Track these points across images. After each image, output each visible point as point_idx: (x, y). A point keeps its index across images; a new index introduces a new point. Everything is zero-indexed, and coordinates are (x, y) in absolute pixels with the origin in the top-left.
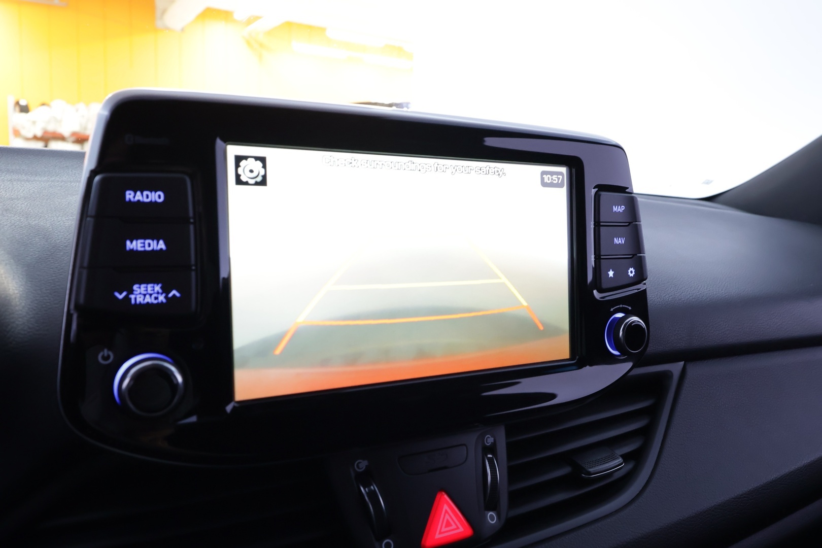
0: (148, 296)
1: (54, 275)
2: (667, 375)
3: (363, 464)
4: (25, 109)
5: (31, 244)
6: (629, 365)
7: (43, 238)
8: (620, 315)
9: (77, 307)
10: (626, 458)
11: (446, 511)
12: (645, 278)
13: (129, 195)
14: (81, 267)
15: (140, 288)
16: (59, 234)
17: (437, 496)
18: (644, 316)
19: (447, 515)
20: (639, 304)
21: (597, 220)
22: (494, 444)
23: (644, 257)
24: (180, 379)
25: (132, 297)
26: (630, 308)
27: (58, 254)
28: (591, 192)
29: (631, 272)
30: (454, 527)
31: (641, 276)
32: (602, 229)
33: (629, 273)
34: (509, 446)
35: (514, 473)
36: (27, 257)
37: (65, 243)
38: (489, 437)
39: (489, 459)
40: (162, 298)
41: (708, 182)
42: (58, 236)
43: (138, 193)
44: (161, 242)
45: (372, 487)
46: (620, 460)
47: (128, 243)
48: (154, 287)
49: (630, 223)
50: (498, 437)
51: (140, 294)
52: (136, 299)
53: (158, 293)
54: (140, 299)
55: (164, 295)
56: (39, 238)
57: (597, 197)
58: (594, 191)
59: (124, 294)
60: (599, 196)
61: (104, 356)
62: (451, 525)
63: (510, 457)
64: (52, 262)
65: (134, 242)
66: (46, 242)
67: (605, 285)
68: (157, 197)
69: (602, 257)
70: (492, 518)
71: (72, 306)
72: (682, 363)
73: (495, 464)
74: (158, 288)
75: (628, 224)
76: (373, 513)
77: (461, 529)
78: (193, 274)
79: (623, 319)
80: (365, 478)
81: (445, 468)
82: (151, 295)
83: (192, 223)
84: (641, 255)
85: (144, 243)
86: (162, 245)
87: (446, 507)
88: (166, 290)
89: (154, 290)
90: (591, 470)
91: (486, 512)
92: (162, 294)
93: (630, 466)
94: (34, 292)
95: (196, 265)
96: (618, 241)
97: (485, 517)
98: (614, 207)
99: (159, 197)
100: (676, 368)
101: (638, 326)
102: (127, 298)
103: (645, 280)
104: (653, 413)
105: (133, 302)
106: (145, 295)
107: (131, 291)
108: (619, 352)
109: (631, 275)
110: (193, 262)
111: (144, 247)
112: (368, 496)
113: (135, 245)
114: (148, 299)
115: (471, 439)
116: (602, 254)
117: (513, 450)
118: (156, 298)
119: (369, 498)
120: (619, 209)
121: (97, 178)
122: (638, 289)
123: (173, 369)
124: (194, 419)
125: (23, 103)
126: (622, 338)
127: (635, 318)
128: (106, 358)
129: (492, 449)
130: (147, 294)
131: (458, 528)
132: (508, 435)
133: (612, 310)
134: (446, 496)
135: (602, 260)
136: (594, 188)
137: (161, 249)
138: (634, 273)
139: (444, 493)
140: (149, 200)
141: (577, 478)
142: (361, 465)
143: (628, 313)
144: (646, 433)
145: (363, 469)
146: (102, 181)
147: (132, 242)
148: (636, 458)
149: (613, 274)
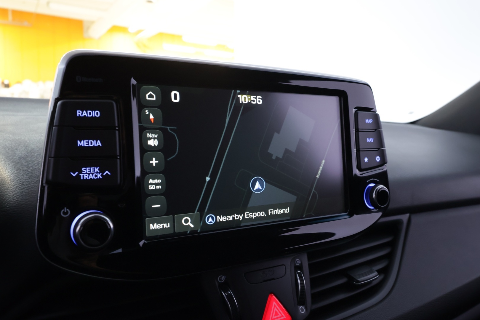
0: (91, 175)
1: (31, 167)
2: (400, 222)
3: (223, 278)
4: (7, 86)
5: (16, 150)
6: (380, 214)
7: (24, 146)
8: (372, 185)
9: (47, 182)
10: (379, 272)
11: (275, 306)
12: (386, 162)
13: (79, 113)
14: (50, 157)
15: (86, 170)
16: (33, 144)
17: (269, 297)
18: (387, 185)
19: (275, 308)
20: (383, 178)
21: (357, 128)
22: (301, 264)
23: (385, 150)
24: (112, 226)
25: (82, 175)
26: (378, 180)
27: (33, 155)
28: (352, 111)
29: (378, 159)
30: (280, 315)
31: (384, 161)
32: (360, 133)
33: (377, 160)
34: (310, 266)
35: (314, 283)
36: (15, 157)
37: (37, 149)
38: (298, 260)
39: (299, 273)
40: (99, 176)
41: (411, 113)
42: (33, 145)
43: (85, 112)
44: (99, 141)
45: (229, 292)
46: (376, 273)
47: (79, 142)
48: (94, 169)
49: (376, 130)
50: (303, 260)
51: (86, 173)
52: (83, 176)
53: (97, 173)
54: (86, 177)
55: (101, 174)
56: (21, 146)
57: (356, 114)
58: (354, 110)
59: (77, 173)
60: (357, 113)
61: (65, 212)
62: (278, 315)
63: (311, 272)
64: (30, 159)
65: (82, 142)
66: (26, 148)
67: (363, 167)
68: (96, 114)
69: (361, 150)
70: (302, 310)
71: (44, 182)
72: (408, 215)
73: (302, 276)
74: (97, 170)
75: (374, 130)
76: (230, 308)
77: (284, 317)
78: (118, 161)
79: (374, 187)
80: (225, 287)
81: (273, 279)
82: (93, 174)
83: (117, 130)
84: (383, 149)
85: (88, 142)
86: (99, 143)
87: (274, 303)
88: (102, 171)
89: (94, 171)
90: (360, 279)
91: (298, 306)
92: (99, 173)
93: (382, 277)
94: (19, 177)
95: (120, 156)
96: (370, 140)
97: (298, 309)
98: (366, 120)
99: (97, 114)
100: (405, 217)
101: (384, 191)
102: (78, 176)
103: (386, 163)
104: (393, 245)
105: (82, 178)
106: (89, 174)
107: (81, 172)
108: (374, 207)
109: (378, 161)
110: (118, 154)
111: (88, 144)
112: (227, 298)
113: (82, 143)
114: (91, 176)
115: (287, 262)
116: (360, 148)
117: (313, 268)
118: (96, 176)
119: (227, 299)
120: (369, 121)
121: (59, 103)
122: (382, 169)
123: (107, 219)
124: (120, 251)
125: (6, 82)
126: (375, 199)
127: (381, 186)
128: (65, 213)
129: (300, 267)
130: (91, 173)
131: (282, 316)
132: (309, 260)
133: (368, 181)
134: (274, 297)
135: (361, 152)
136: (355, 108)
137: (99, 145)
138: (379, 160)
139: (273, 295)
140: (91, 116)
141: (351, 285)
142: (222, 279)
143: (377, 184)
144: (390, 257)
145: (223, 281)
146: (62, 105)
147: (81, 142)
148: (385, 272)
149: (368, 160)
